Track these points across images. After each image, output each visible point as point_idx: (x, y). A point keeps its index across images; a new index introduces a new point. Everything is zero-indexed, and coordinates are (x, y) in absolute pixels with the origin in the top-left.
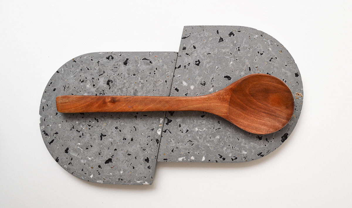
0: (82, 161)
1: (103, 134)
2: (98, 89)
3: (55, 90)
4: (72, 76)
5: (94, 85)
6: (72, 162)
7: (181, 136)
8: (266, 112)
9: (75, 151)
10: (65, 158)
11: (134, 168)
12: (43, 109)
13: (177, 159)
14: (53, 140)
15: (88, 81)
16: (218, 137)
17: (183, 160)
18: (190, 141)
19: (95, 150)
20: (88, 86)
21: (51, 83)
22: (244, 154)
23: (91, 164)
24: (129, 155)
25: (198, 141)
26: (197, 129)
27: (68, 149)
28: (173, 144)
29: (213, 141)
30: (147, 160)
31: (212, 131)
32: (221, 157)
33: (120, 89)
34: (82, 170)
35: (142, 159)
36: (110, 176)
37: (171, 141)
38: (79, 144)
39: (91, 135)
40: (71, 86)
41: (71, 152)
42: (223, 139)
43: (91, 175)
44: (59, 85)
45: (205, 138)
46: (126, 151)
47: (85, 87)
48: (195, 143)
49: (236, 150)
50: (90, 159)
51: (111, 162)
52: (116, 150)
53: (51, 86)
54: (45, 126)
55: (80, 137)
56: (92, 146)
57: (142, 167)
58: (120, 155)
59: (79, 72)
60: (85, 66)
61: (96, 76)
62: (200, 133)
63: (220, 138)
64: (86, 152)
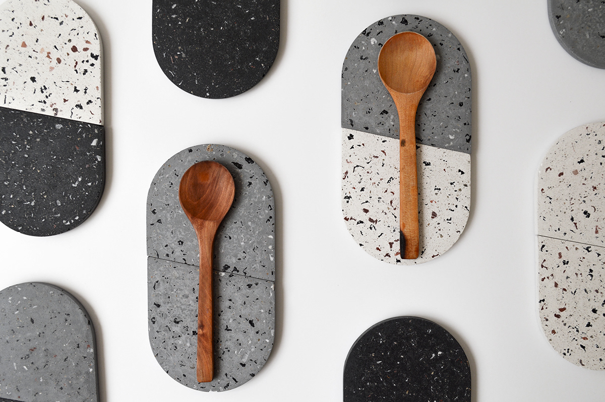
0: (253, 350)
1: (226, 328)
2: (183, 333)
3: (184, 376)
4: (171, 358)
5: (179, 336)
6: (254, 360)
7: (249, 258)
8: (215, 185)
9: (242, 357)
10: (250, 367)
11: (258, 299)
12: (203, 388)
13: (272, 262)
14: (233, 378)
15: (176, 342)
16: (250, 223)
17: (272, 256)
18: (254, 250)
19: (241, 337)
20: (180, 342)
21: (178, 379)
22: (266, 199)
23: (256, 341)
24: (245, 303)
25: (254, 242)
26: (242, 243)
27: (241, 364)
28: (258, 266)
29: (253, 228)
30: (250, 286)
31: (244, 229)
32: (269, 220)
33: (182, 311)
34: (262, 350)
35: (249, 291)
36: (266, 322)
37: (255, 267)
38: (236, 352)
39: (227, 340)
40: (181, 359)
41: (244, 361)
42: (252, 219)
43: (266, 341)
44: (180, 370)
45: (251, 235)
46: (241, 306)
47: (181, 345)
48: (255, 244)
49: (262, 207)
50: (250, 342)
51: (252, 321)
52: (240, 316)
53: (180, 379)
54: (219, 386)
55: (229, 351)
56: (238, 340)
57: (256, 291)
58: (245, 312)
59: (167, 350)
60: (161, 344)
61: (171, 334)
62: (246, 241)
63: (251, 221)
64: (244, 346)
